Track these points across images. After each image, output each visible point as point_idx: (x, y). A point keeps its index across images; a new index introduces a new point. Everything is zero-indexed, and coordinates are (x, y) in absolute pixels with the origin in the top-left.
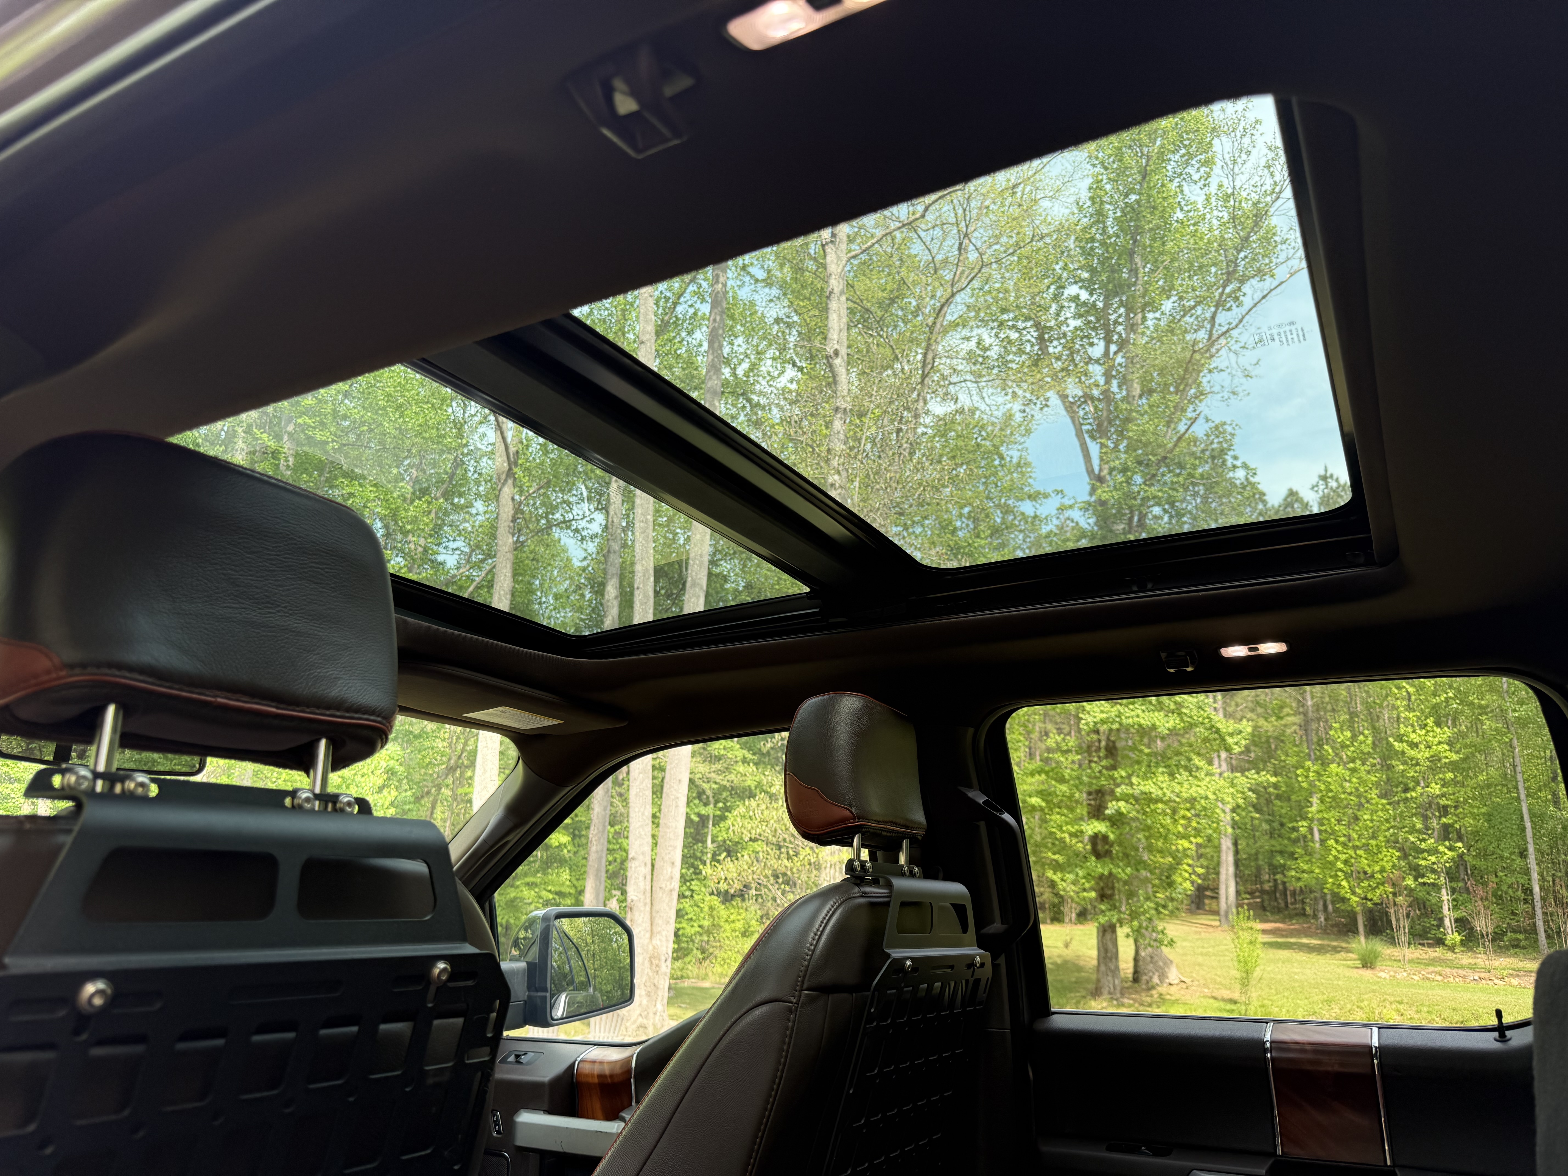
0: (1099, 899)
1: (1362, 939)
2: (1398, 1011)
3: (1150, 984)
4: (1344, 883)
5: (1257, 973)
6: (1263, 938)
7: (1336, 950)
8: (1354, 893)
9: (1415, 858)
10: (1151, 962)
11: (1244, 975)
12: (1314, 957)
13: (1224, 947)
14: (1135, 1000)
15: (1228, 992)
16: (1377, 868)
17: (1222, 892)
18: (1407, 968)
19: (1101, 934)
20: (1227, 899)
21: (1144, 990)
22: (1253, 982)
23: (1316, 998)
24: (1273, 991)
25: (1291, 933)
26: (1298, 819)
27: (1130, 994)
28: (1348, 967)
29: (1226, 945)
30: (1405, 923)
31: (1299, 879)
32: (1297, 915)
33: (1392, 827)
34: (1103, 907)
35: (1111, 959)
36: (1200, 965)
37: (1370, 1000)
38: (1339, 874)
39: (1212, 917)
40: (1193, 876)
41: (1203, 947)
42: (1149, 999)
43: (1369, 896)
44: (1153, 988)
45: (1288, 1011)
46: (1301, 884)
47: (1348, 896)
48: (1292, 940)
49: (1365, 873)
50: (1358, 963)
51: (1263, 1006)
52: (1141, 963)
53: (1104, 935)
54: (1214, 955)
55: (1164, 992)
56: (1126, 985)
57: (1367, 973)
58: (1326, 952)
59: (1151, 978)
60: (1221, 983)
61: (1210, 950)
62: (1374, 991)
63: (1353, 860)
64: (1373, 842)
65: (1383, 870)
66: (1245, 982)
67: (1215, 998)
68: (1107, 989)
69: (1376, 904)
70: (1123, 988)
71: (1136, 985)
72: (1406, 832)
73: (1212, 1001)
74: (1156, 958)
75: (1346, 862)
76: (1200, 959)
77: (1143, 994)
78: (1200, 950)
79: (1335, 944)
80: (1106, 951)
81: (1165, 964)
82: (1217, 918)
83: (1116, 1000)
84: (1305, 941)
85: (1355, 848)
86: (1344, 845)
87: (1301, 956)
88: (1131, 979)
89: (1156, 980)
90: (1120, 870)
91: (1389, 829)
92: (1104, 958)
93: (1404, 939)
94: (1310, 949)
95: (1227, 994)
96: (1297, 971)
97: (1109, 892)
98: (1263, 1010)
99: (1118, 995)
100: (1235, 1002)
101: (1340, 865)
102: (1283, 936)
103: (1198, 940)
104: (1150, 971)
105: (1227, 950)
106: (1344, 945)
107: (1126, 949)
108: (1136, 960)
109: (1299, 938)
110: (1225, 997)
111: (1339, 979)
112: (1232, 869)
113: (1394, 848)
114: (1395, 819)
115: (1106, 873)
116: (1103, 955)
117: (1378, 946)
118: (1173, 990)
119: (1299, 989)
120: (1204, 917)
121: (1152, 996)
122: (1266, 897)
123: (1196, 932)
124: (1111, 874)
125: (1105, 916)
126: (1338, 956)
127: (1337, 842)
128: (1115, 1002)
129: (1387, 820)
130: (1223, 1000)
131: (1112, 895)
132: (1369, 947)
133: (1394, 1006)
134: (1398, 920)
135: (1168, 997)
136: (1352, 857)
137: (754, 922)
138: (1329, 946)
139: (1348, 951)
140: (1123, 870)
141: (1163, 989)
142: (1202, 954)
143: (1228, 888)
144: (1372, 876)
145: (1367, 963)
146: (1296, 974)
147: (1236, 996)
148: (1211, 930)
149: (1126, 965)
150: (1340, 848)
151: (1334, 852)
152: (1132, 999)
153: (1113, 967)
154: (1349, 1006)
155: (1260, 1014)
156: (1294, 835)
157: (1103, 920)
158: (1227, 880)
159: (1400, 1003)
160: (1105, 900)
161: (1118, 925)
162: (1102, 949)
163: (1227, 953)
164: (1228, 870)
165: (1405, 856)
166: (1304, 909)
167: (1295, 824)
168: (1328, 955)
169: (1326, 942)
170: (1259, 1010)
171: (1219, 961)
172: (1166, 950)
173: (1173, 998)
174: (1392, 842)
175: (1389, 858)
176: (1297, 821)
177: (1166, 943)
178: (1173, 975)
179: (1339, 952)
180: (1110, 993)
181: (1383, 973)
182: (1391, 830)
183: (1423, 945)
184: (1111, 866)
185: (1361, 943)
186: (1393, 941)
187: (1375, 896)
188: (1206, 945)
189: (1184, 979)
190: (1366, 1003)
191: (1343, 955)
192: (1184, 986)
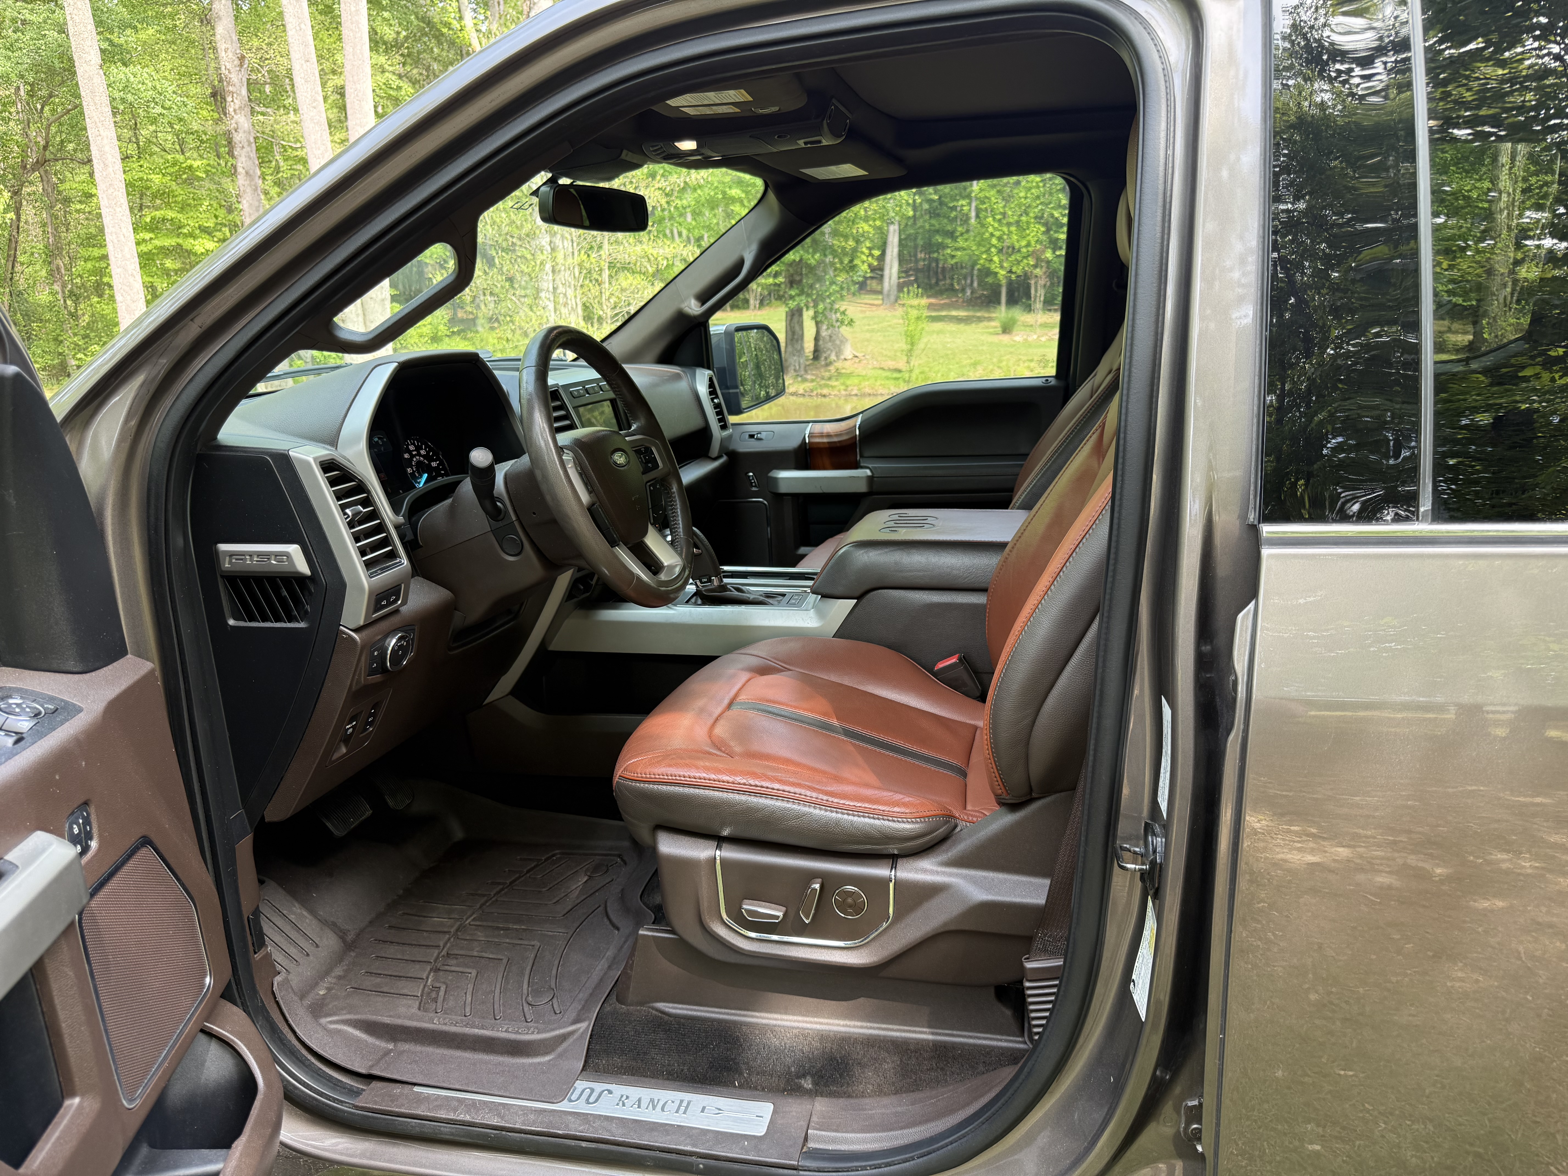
0: (789, 285)
1: (1003, 307)
2: (1029, 367)
3: (828, 361)
4: (996, 259)
5: (921, 345)
6: (926, 313)
7: (980, 319)
8: (1002, 267)
9: (1056, 232)
10: (830, 341)
11: (909, 347)
12: (962, 327)
13: (886, 324)
14: (817, 376)
15: (893, 363)
16: (1024, 243)
17: (886, 273)
18: (1038, 330)
19: (789, 318)
20: (890, 279)
21: (822, 366)
22: (915, 354)
23: (965, 362)
24: (931, 360)
25: (942, 307)
26: (958, 198)
27: (812, 370)
28: (991, 334)
29: (888, 321)
30: (1041, 292)
31: (953, 257)
32: (947, 290)
33: (1041, 203)
34: (793, 293)
35: (797, 341)
36: (868, 340)
37: (1008, 360)
38: (993, 250)
39: (874, 297)
40: (870, 259)
41: (869, 325)
42: (827, 374)
43: (1014, 269)
44: (830, 363)
45: (943, 375)
46: (953, 262)
47: (997, 270)
48: (944, 313)
49: (1014, 248)
50: (999, 330)
51: (922, 373)
52: (821, 342)
53: (791, 320)
54: (878, 331)
55: (840, 367)
56: (808, 363)
57: (1005, 338)
58: (972, 323)
59: (829, 355)
60: (886, 356)
61: (875, 326)
62: (1011, 353)
63: (1005, 237)
64: (1024, 218)
65: (1028, 245)
66: (909, 353)
67: (883, 369)
68: (793, 368)
69: (1018, 276)
70: (806, 366)
71: (816, 363)
72: (1052, 208)
73: (880, 372)
74: (834, 337)
75: (1000, 239)
76: (868, 335)
77: (822, 370)
78: (867, 327)
79: (979, 314)
80: (793, 333)
81: (842, 342)
82: (880, 297)
83: (801, 376)
84: (954, 313)
85: (1009, 224)
86: (1000, 221)
87: (952, 327)
88: (811, 357)
89: (833, 357)
90: (810, 256)
91: (1037, 206)
92: (792, 340)
93: (1039, 305)
94: (959, 320)
95: (892, 364)
96: (949, 340)
97: (798, 278)
98: (923, 376)
99: (802, 373)
100: (900, 371)
101: (994, 241)
102: (935, 310)
103: (864, 318)
104: (829, 349)
105: (889, 326)
106: (986, 315)
107: (809, 329)
108: (817, 339)
109: (949, 311)
110: (891, 367)
111: (983, 345)
112: (896, 250)
113: (1040, 223)
114: (1044, 196)
115: (798, 259)
116: (790, 336)
117: (1018, 314)
118: (847, 364)
119: (951, 357)
120: (867, 296)
121: (829, 371)
122: (920, 275)
123: (862, 312)
124: (801, 260)
125: (794, 300)
126: (982, 324)
127: (994, 219)
128: (800, 379)
129: (1038, 197)
130: (890, 370)
131: (801, 281)
132: (1010, 316)
133: (1026, 364)
134: (1036, 291)
135: (843, 371)
136: (1004, 234)
137: (441, 327)
138: (973, 317)
139: (990, 319)
140: (813, 257)
141: (839, 364)
142: (868, 331)
143: (892, 269)
144: (1019, 251)
145: (1006, 329)
146: (948, 343)
147: (902, 365)
148: (874, 308)
149: (809, 345)
150: (996, 225)
151: (991, 229)
152: (813, 374)
153: (799, 348)
154: (991, 367)
155: (920, 379)
156: (953, 214)
157: (792, 304)
158: (892, 260)
159: (1032, 361)
160: (795, 286)
161: (805, 309)
162: (790, 333)
163: (889, 329)
164: (893, 251)
165: (1048, 231)
166: (952, 285)
167: (955, 203)
168: (973, 325)
169: (971, 313)
170: (920, 376)
171: (884, 336)
172: (844, 330)
173: (848, 372)
174: (1039, 218)
175: (1034, 233)
176: (958, 200)
177: (846, 323)
178: (848, 352)
179: (981, 321)
180: (795, 370)
181: (1018, 337)
182: (1040, 207)
183: (1050, 310)
184: (802, 252)
185: (1002, 312)
186: (1029, 309)
187: (1018, 270)
188: (871, 323)
189: (857, 354)
190: (1004, 363)
191: (985, 323)
192: (857, 360)
